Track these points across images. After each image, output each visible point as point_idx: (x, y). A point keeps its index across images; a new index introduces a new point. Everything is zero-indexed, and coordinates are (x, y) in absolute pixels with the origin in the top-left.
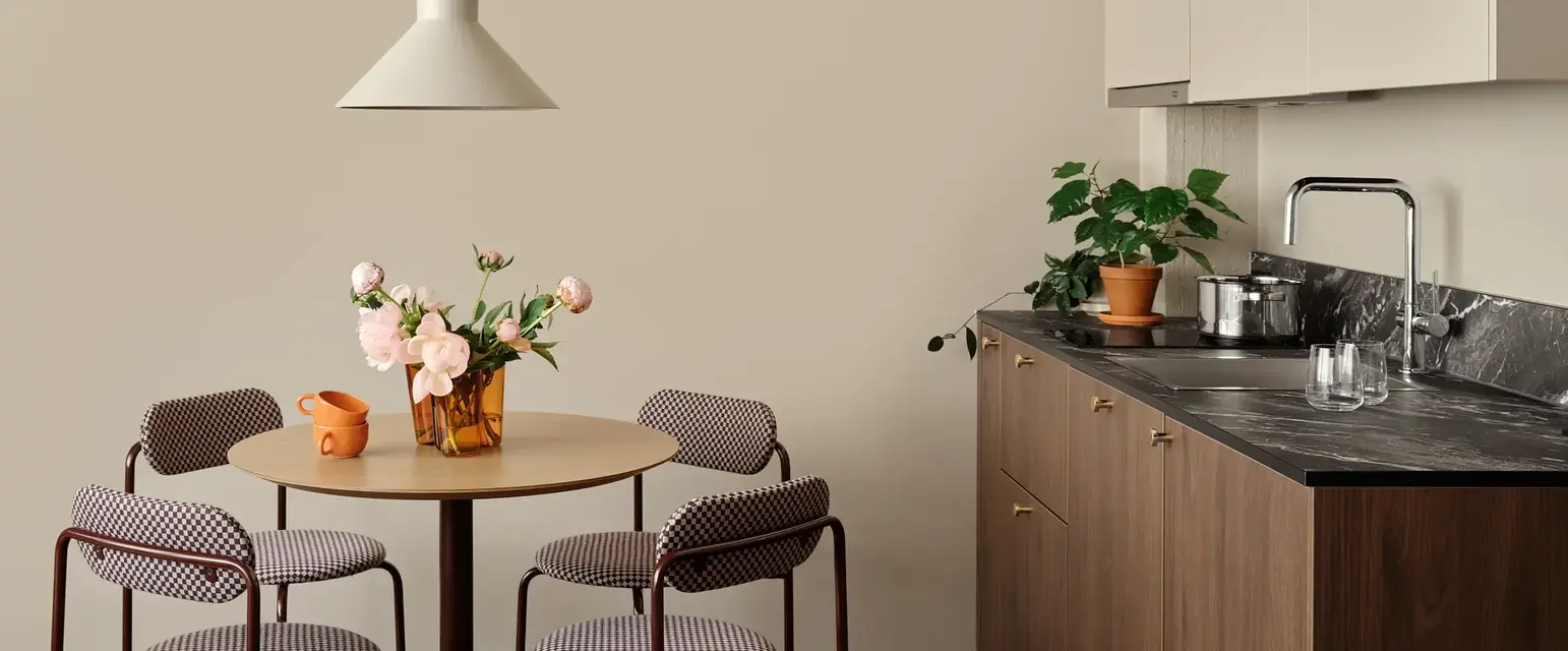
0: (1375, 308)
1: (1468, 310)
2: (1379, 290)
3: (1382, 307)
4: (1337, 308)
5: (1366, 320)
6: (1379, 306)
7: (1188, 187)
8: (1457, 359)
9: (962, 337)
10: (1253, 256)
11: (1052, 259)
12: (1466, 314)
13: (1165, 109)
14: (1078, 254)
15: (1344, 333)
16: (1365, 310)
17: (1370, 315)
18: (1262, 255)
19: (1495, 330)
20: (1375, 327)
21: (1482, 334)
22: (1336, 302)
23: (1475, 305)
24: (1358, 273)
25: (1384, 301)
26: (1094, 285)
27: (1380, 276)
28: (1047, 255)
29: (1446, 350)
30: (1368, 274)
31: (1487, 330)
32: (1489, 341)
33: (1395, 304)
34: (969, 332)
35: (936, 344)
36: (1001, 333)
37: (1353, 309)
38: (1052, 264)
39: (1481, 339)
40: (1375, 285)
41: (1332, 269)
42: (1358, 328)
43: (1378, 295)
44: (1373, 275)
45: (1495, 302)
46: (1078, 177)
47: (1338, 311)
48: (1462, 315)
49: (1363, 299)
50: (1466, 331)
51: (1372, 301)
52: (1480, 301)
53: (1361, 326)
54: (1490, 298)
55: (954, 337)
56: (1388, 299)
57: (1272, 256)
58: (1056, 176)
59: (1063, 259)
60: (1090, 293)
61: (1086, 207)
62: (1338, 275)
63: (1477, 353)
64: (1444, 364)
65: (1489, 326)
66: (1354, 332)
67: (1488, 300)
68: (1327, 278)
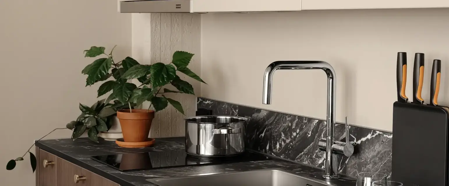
0: (291, 134)
1: (364, 139)
2: (294, 125)
3: (297, 134)
4: (262, 133)
5: (285, 141)
6: (295, 134)
7: (173, 62)
8: (356, 169)
9: (28, 158)
10: (198, 100)
11: (83, 107)
12: (362, 141)
13: (149, 14)
14: (99, 103)
15: (268, 148)
16: (283, 135)
17: (288, 139)
18: (204, 99)
19: (385, 152)
20: (292, 146)
21: (375, 154)
22: (261, 130)
23: (369, 136)
24: (278, 113)
25: (298, 131)
26: (111, 123)
27: (295, 116)
28: (80, 104)
29: (346, 162)
30: (286, 114)
31: (378, 153)
32: (381, 159)
33: (306, 133)
34: (32, 155)
35: (11, 165)
36: (56, 156)
37: (274, 134)
38: (84, 110)
39: (373, 157)
40: (292, 122)
41: (259, 110)
42: (278, 146)
43: (293, 127)
44: (290, 115)
45: (385, 136)
46: (102, 56)
47: (263, 135)
48: (359, 142)
49: (282, 129)
50: (362, 152)
51: (288, 131)
52: (373, 135)
53: (280, 145)
54: (381, 133)
55: (22, 159)
56: (301, 129)
57: (212, 101)
58: (87, 55)
59: (90, 106)
60: (109, 127)
61: (108, 76)
62: (263, 114)
63: (371, 165)
64: (345, 171)
65: (380, 149)
66: (275, 148)
67: (379, 134)
68: (255, 115)
